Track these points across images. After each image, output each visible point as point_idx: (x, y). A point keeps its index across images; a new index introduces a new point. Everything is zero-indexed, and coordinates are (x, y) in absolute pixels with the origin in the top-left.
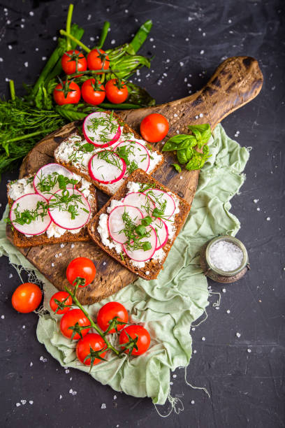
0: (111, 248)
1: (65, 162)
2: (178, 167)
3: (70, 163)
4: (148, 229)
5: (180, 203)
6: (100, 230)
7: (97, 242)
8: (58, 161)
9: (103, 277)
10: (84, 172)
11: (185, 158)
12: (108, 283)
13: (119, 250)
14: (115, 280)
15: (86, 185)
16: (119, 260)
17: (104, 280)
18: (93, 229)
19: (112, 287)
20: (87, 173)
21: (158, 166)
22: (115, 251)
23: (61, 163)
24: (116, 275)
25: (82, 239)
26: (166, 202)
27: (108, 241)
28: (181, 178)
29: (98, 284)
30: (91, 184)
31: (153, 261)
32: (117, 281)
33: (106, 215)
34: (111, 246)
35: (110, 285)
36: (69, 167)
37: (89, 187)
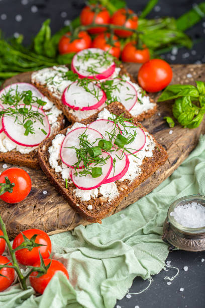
0: (57, 171)
1: (40, 83)
2: (169, 120)
3: (45, 85)
4: (105, 156)
5: (156, 148)
6: (51, 150)
7: (44, 162)
8: (33, 82)
9: (38, 205)
10: (57, 96)
11: (180, 109)
12: (42, 212)
13: (65, 175)
14: (51, 211)
15: (56, 113)
16: (63, 188)
17: (37, 208)
18: (44, 148)
19: (44, 219)
20: (60, 98)
21: (146, 114)
22: (61, 175)
23: (35, 84)
24: (54, 207)
25: (29, 160)
26: (135, 135)
27: (57, 163)
28: (171, 132)
29: (29, 211)
30: (61, 112)
31: (101, 198)
32: (52, 214)
33: (63, 136)
34: (58, 169)
35: (42, 216)
36: (43, 90)
37: (57, 115)
